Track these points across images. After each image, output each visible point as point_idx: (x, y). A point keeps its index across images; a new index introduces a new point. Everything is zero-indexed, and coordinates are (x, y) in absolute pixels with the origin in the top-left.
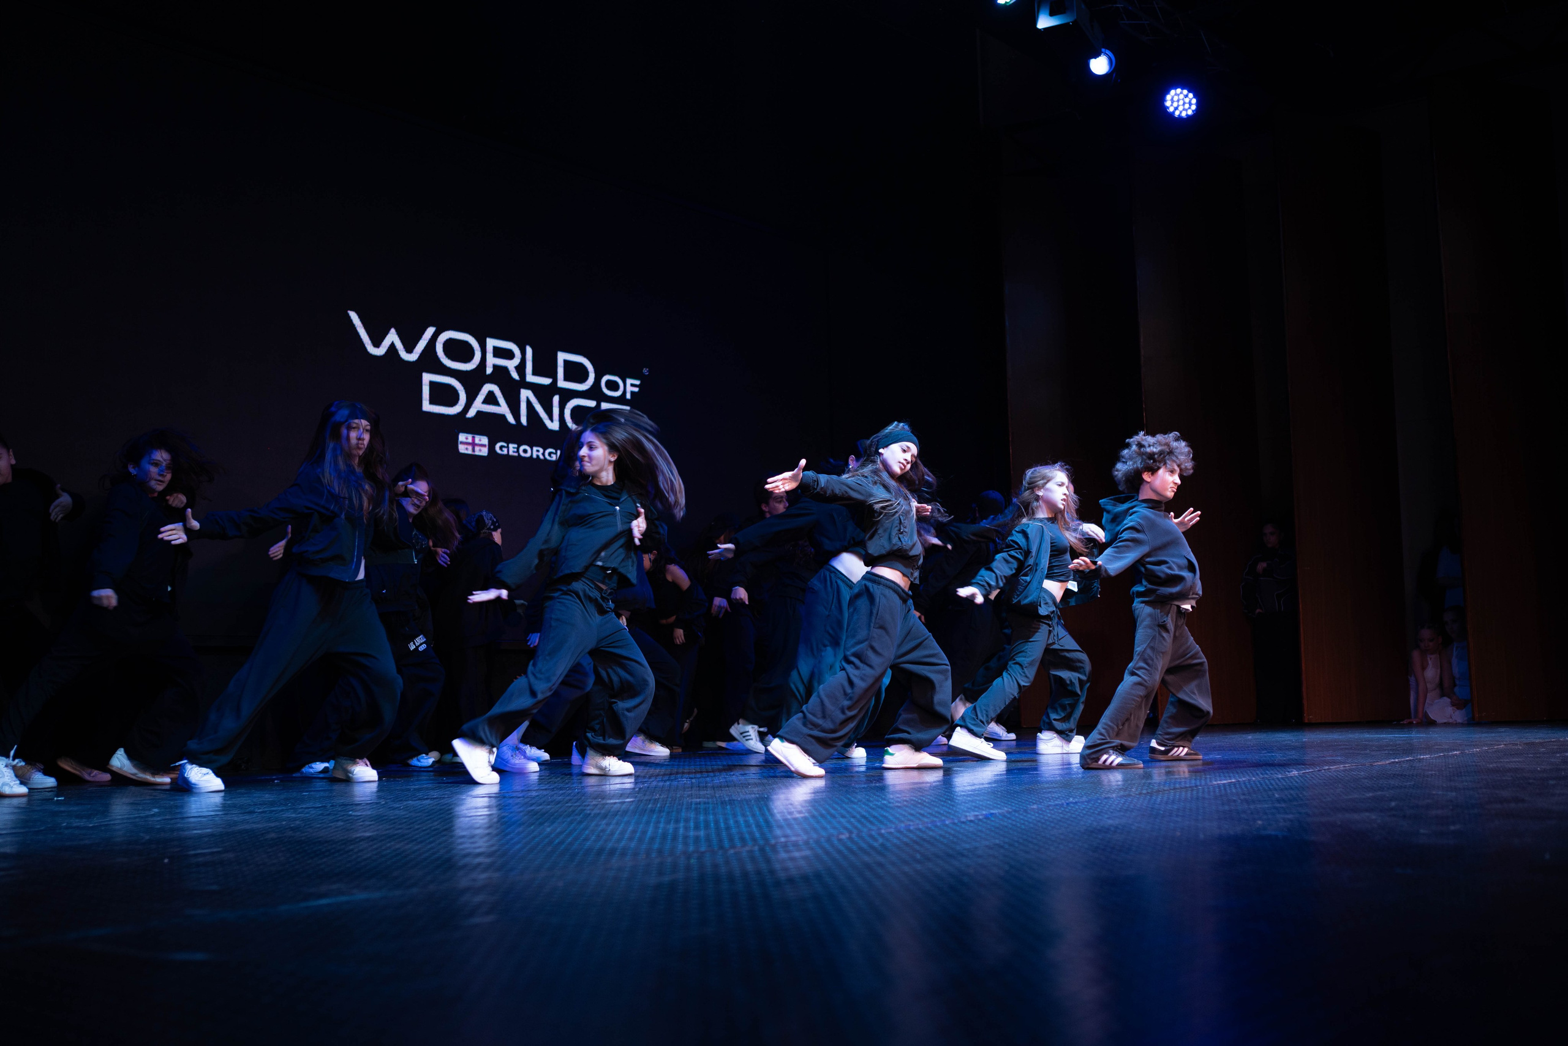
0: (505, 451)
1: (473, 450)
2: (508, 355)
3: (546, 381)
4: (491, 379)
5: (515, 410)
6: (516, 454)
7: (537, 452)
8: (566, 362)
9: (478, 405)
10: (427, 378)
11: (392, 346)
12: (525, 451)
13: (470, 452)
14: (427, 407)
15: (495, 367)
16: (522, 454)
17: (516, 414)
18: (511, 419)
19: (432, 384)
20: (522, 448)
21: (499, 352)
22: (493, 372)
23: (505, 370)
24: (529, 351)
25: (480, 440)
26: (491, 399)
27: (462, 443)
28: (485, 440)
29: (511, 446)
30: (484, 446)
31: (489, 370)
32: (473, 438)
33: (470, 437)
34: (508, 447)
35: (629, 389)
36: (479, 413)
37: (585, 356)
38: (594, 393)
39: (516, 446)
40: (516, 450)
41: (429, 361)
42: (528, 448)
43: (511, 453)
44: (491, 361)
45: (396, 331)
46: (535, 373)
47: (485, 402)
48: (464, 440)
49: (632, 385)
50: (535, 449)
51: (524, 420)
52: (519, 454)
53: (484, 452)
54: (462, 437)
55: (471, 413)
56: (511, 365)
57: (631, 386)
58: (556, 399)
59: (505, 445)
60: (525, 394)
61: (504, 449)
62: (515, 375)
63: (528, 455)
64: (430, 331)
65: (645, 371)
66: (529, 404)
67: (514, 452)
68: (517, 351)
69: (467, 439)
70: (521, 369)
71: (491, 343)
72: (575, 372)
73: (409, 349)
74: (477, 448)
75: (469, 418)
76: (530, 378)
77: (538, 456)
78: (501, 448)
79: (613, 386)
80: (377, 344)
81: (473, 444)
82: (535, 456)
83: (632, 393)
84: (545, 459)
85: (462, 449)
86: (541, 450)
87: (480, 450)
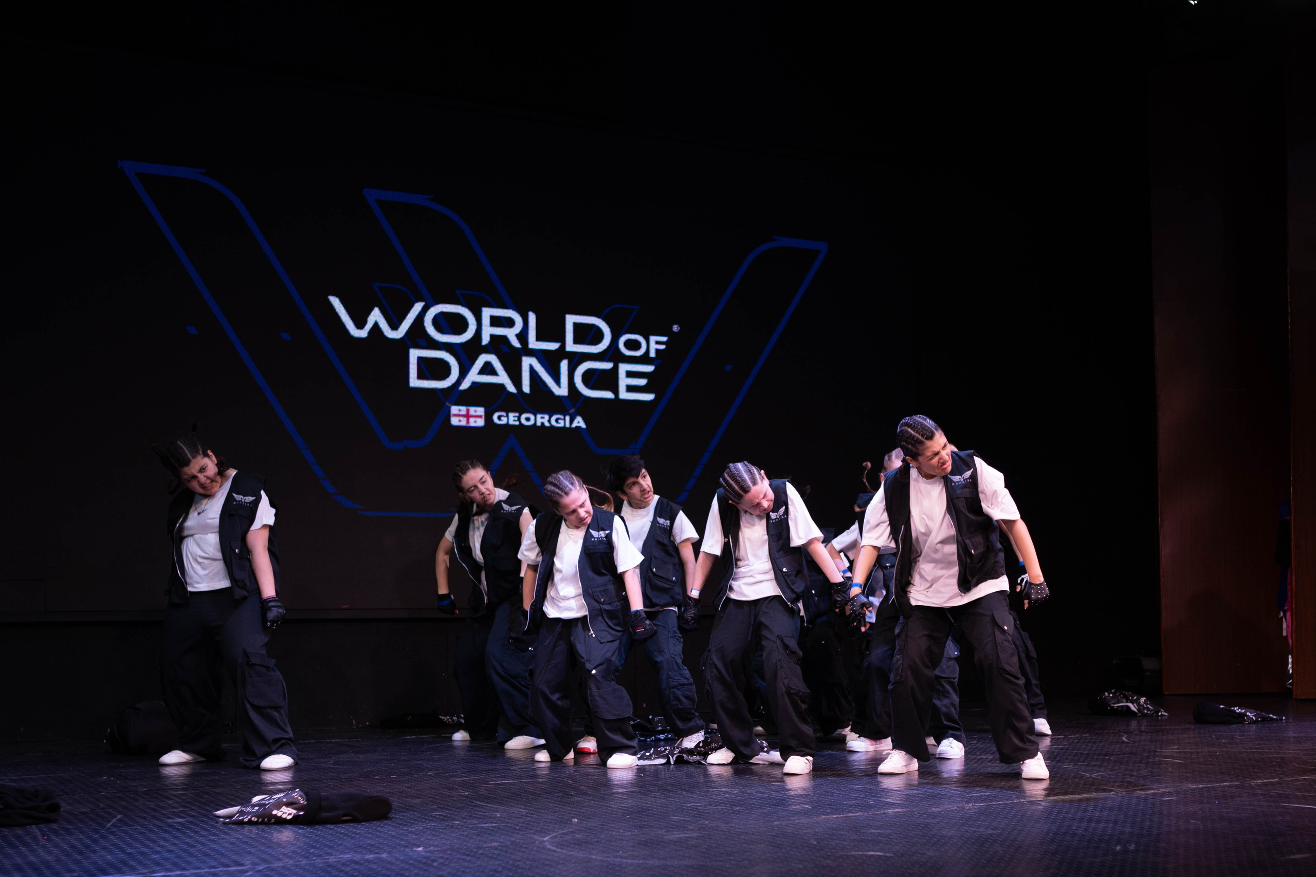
0: (504, 421)
1: (468, 422)
2: (509, 323)
3: (553, 346)
4: (487, 350)
5: (516, 379)
6: (517, 423)
7: (542, 419)
8: (576, 325)
9: (474, 376)
10: (414, 354)
11: (376, 325)
12: (528, 419)
13: (463, 422)
14: (415, 382)
15: (492, 336)
16: (524, 421)
17: (517, 382)
18: (511, 388)
19: (421, 360)
20: (524, 416)
21: (496, 321)
22: (490, 342)
23: (504, 339)
24: (532, 317)
25: (475, 411)
26: (488, 369)
27: (455, 415)
28: (481, 411)
29: (511, 415)
30: (480, 417)
31: (485, 340)
32: (468, 411)
33: (464, 409)
34: (507, 416)
35: (653, 347)
36: (474, 384)
37: (598, 316)
38: (612, 354)
39: (517, 414)
40: (516, 419)
41: (418, 337)
42: (532, 417)
43: (511, 422)
44: (488, 332)
45: (380, 309)
46: (539, 338)
47: (481, 372)
48: (458, 412)
49: (658, 343)
50: (539, 416)
51: (526, 388)
52: (520, 422)
53: (481, 423)
54: (454, 409)
55: (465, 385)
56: (511, 334)
57: (655, 344)
58: (564, 365)
59: (504, 414)
60: (527, 362)
61: (502, 418)
62: (516, 344)
63: (531, 423)
64: (418, 307)
65: (676, 328)
66: (533, 372)
67: (514, 421)
68: (518, 318)
69: (460, 410)
70: (522, 336)
71: (487, 313)
72: (586, 334)
73: (394, 327)
74: (472, 420)
75: (465, 391)
76: (533, 344)
77: (542, 423)
78: (499, 418)
79: (633, 345)
80: (359, 325)
81: (468, 416)
82: (539, 424)
83: (657, 351)
84: (552, 426)
85: (455, 421)
86: (547, 417)
87: (475, 422)
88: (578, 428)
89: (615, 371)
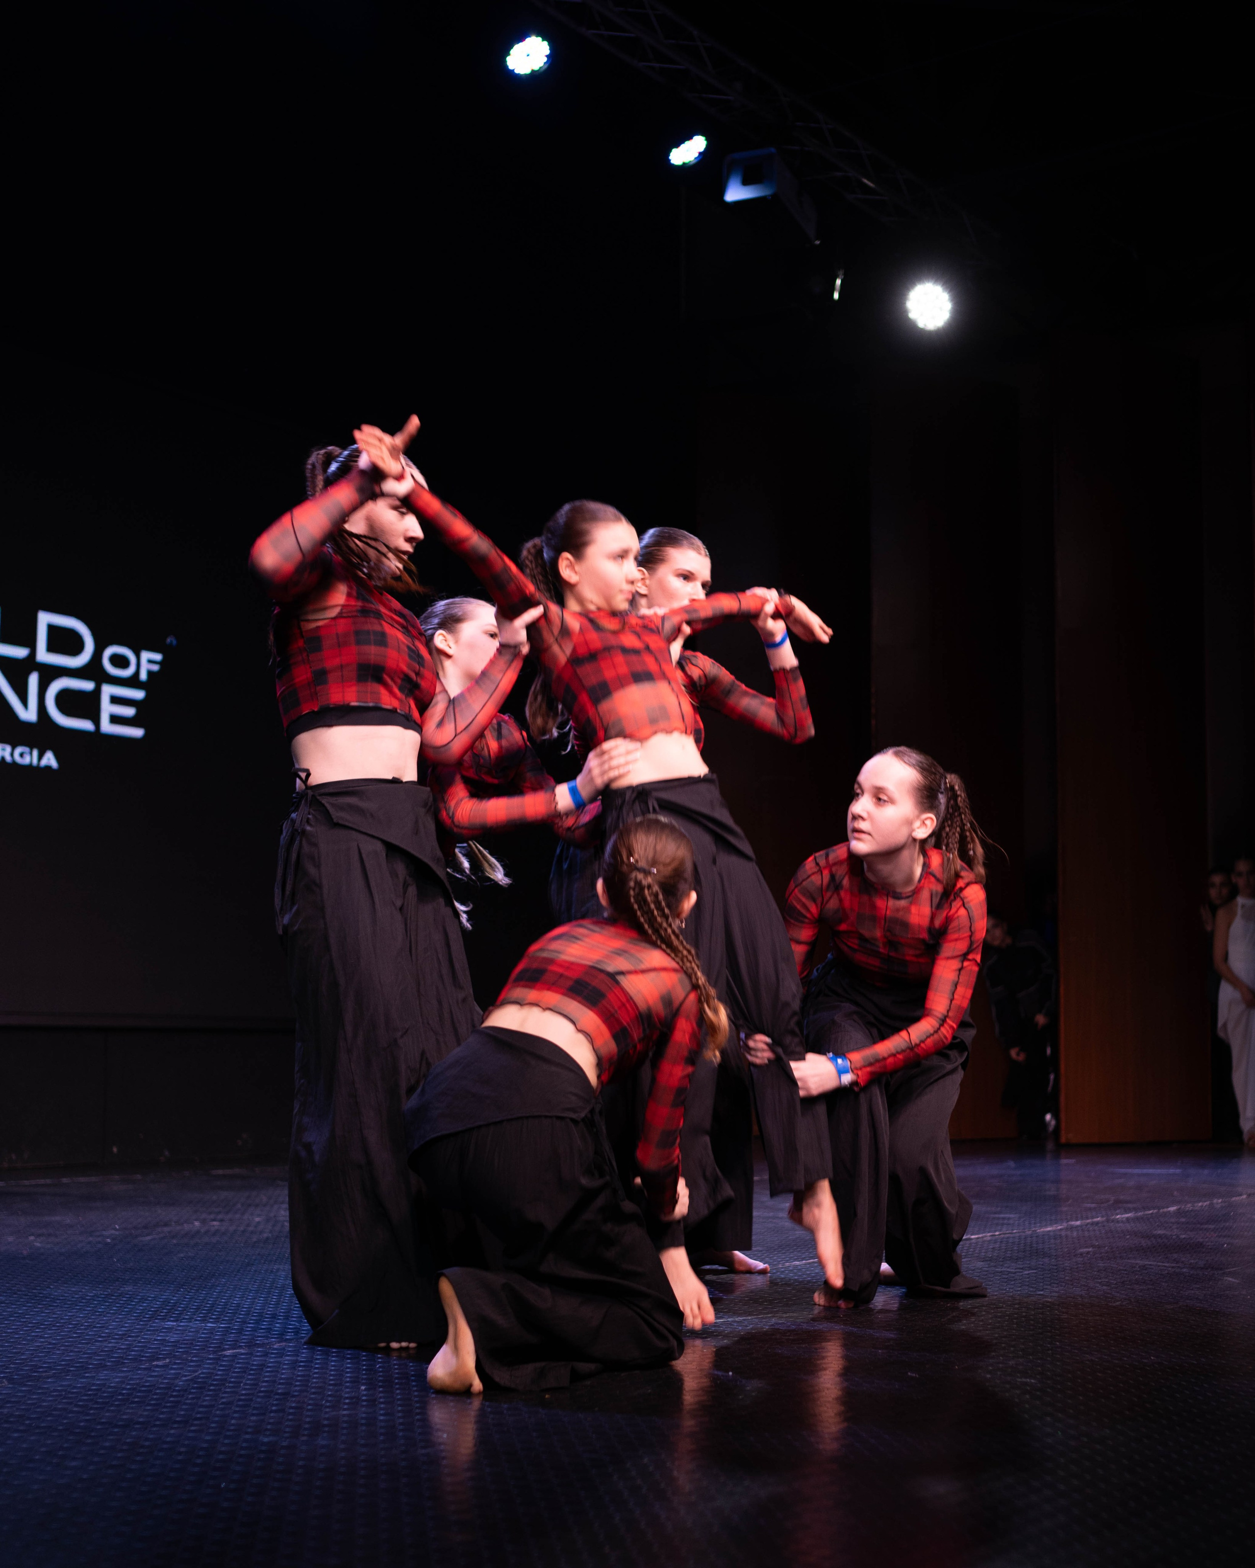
37: (80, 618)
65: (171, 641)
88: (48, 768)
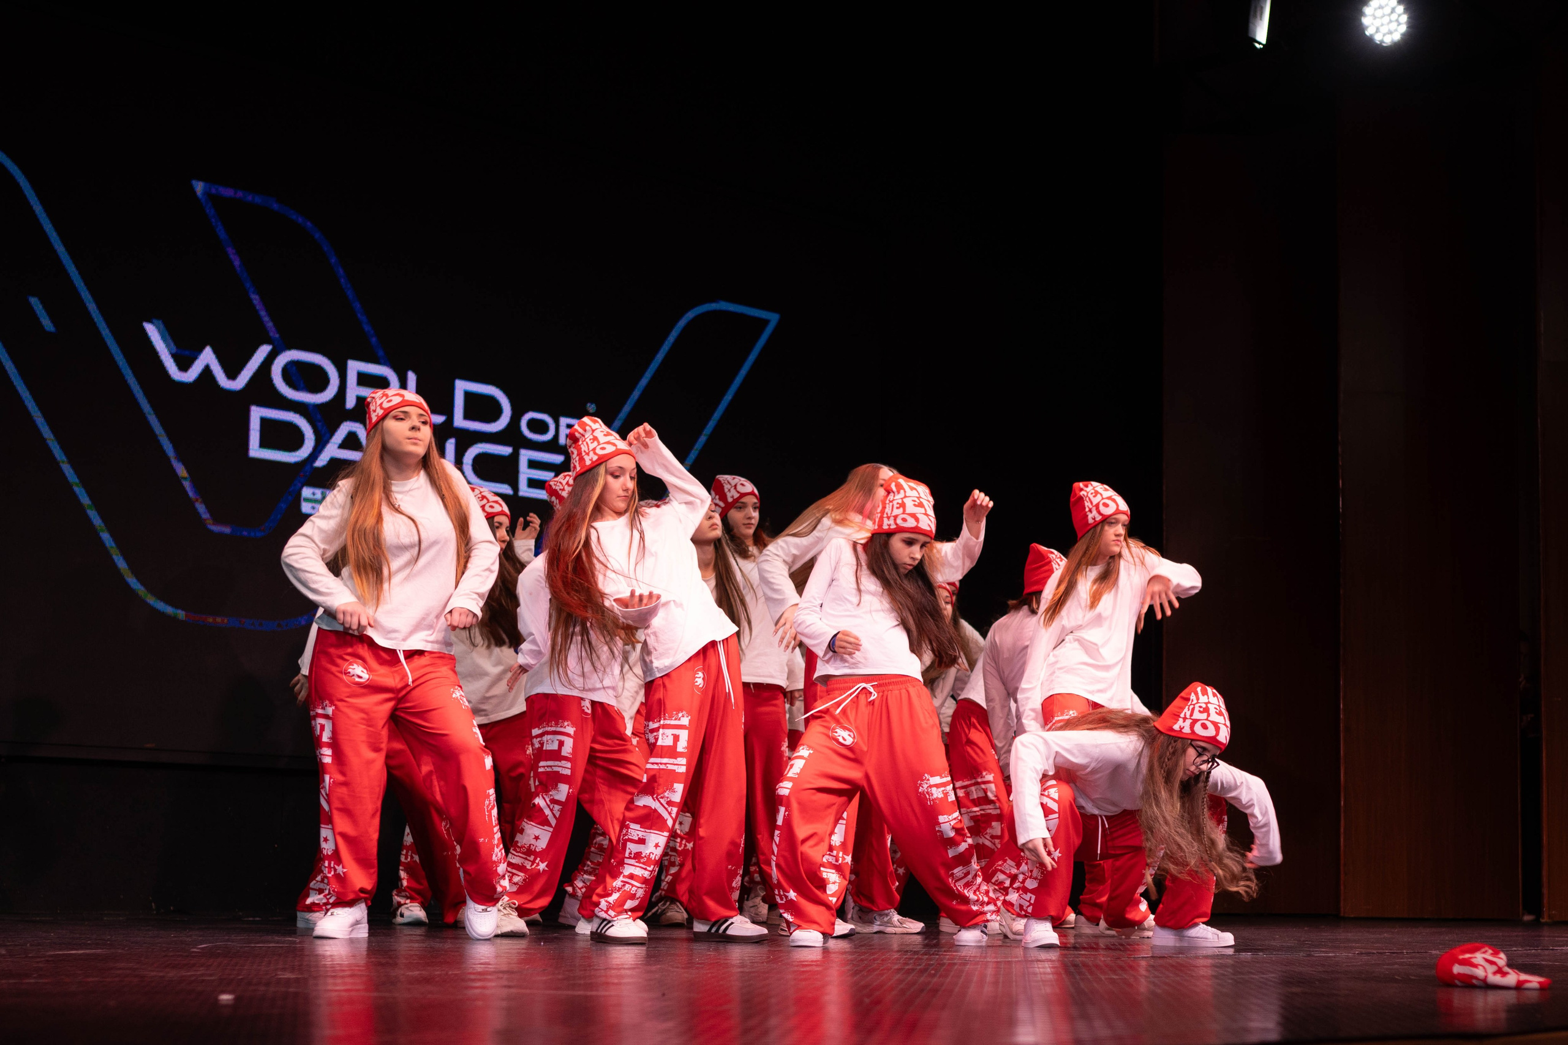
4: (351, 416)
8: (468, 395)
9: (332, 450)
10: (257, 414)
11: (207, 371)
14: (256, 451)
19: (264, 421)
21: (364, 380)
24: (411, 376)
26: (351, 442)
27: (307, 500)
31: (350, 403)
32: (323, 496)
33: (317, 493)
36: (333, 461)
38: (511, 436)
41: (261, 390)
44: (354, 391)
45: (213, 349)
47: (343, 446)
48: (310, 496)
54: (306, 491)
55: (321, 461)
58: (451, 444)
64: (264, 350)
68: (393, 378)
69: (314, 494)
71: (354, 367)
72: (480, 407)
73: (232, 375)
75: (318, 469)
79: (538, 427)
80: (184, 366)
85: (305, 509)
89: (515, 457)
